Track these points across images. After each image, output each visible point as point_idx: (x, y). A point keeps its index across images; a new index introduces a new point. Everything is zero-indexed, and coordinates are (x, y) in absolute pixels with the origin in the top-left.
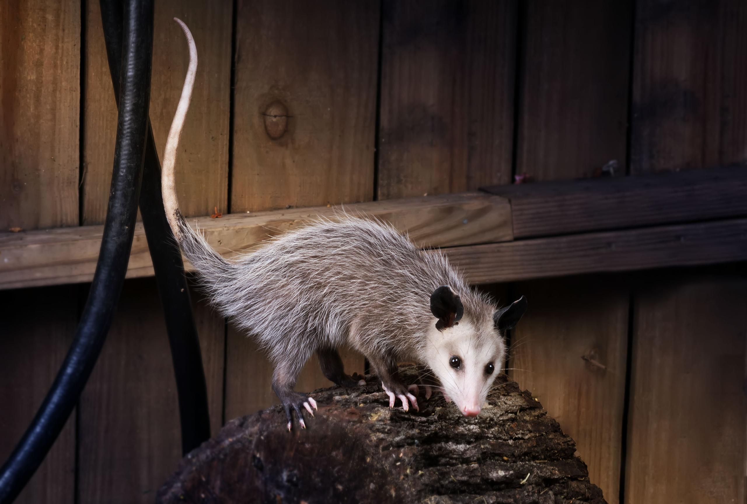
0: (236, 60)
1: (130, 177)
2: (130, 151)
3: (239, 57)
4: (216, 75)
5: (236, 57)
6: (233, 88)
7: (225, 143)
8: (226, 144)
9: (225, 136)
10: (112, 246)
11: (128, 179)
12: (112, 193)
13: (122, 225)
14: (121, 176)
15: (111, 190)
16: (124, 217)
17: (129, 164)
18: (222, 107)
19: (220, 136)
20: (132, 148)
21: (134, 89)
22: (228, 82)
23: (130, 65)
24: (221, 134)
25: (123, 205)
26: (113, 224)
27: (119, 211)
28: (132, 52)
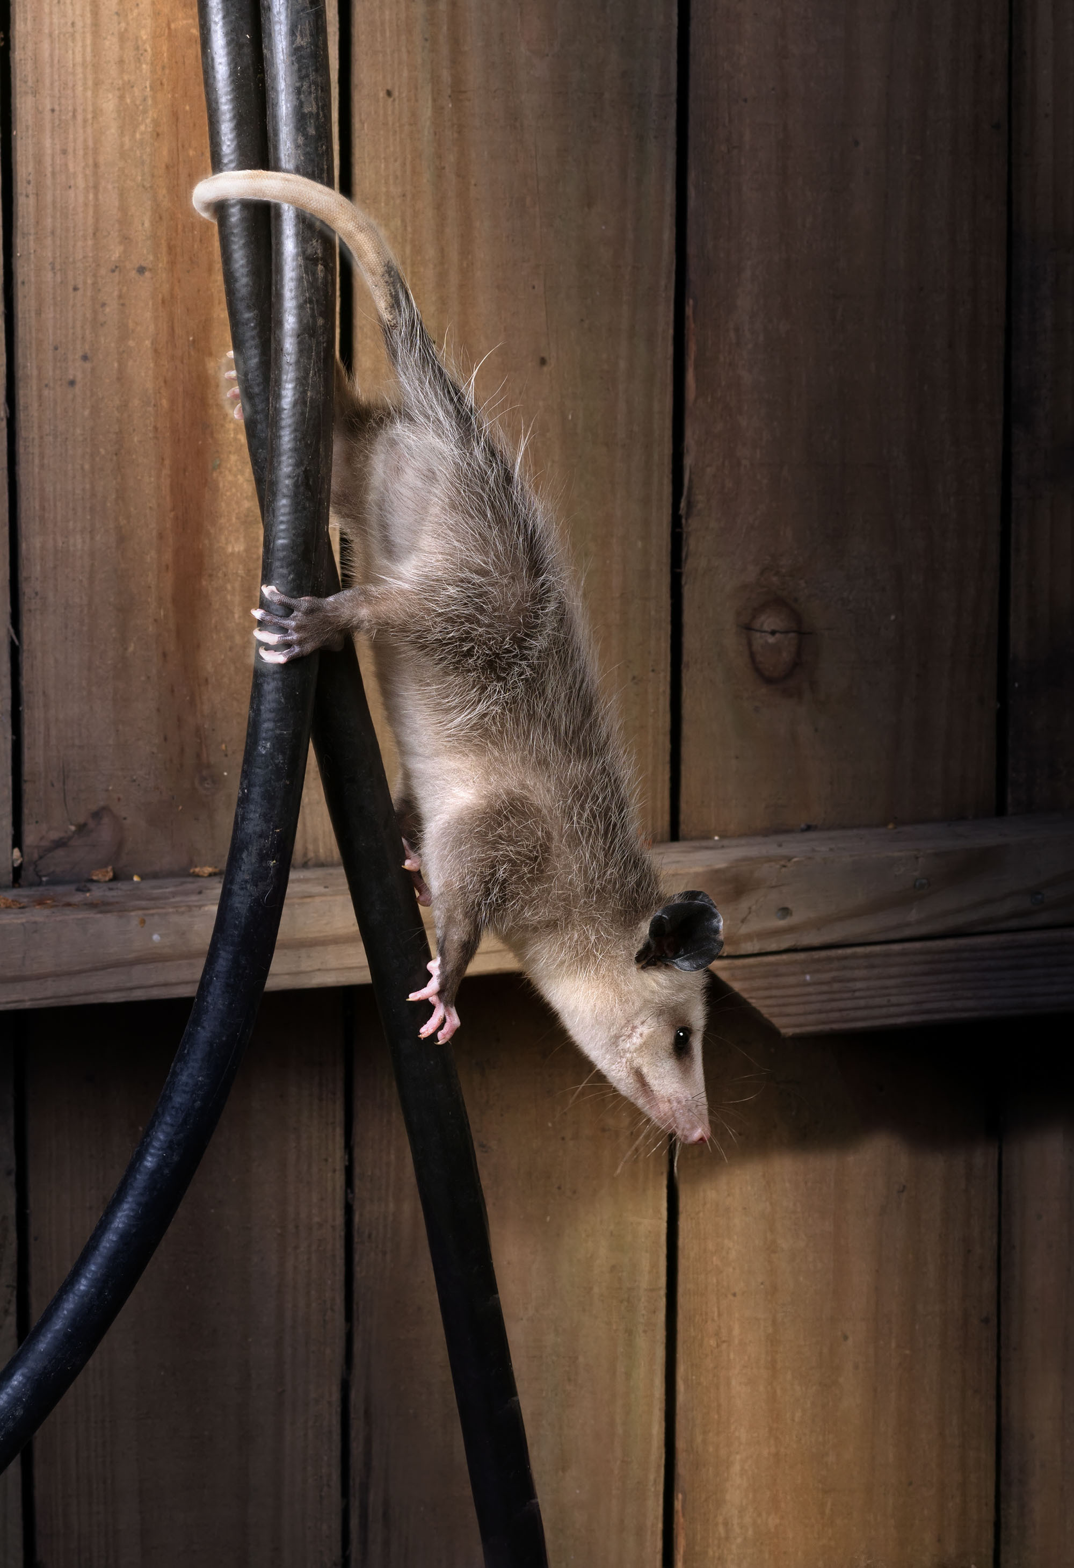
0: (682, 511)
1: (280, 759)
2: (279, 703)
3: (690, 505)
4: (640, 544)
5: (683, 504)
6: (678, 570)
7: (661, 690)
8: (664, 692)
9: (662, 675)
10: (241, 903)
11: (277, 761)
12: (243, 792)
13: (263, 857)
14: (262, 755)
15: (241, 784)
16: (268, 842)
17: (278, 732)
18: (653, 613)
19: (651, 675)
20: (285, 698)
21: (289, 574)
22: (666, 559)
23: (282, 522)
24: (653, 671)
25: (266, 817)
26: (244, 855)
27: (258, 829)
28: (285, 496)
